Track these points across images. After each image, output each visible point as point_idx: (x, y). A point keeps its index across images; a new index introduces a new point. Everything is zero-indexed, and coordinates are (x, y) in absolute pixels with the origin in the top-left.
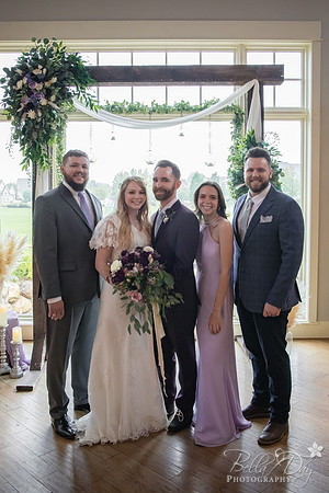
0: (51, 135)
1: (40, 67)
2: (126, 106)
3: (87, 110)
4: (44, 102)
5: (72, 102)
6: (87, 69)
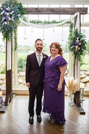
1: (9, 7)
2: (36, 22)
4: (10, 19)
6: (24, 8)
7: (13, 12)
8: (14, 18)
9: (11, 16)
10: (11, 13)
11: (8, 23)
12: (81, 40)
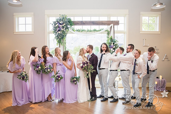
0: (64, 37)
1: (61, 21)
2: (81, 30)
3: (72, 31)
4: (62, 29)
5: (69, 29)
6: (72, 22)
7: (65, 24)
8: (65, 28)
9: (63, 27)
10: (63, 25)
11: (61, 32)
12: (115, 44)
